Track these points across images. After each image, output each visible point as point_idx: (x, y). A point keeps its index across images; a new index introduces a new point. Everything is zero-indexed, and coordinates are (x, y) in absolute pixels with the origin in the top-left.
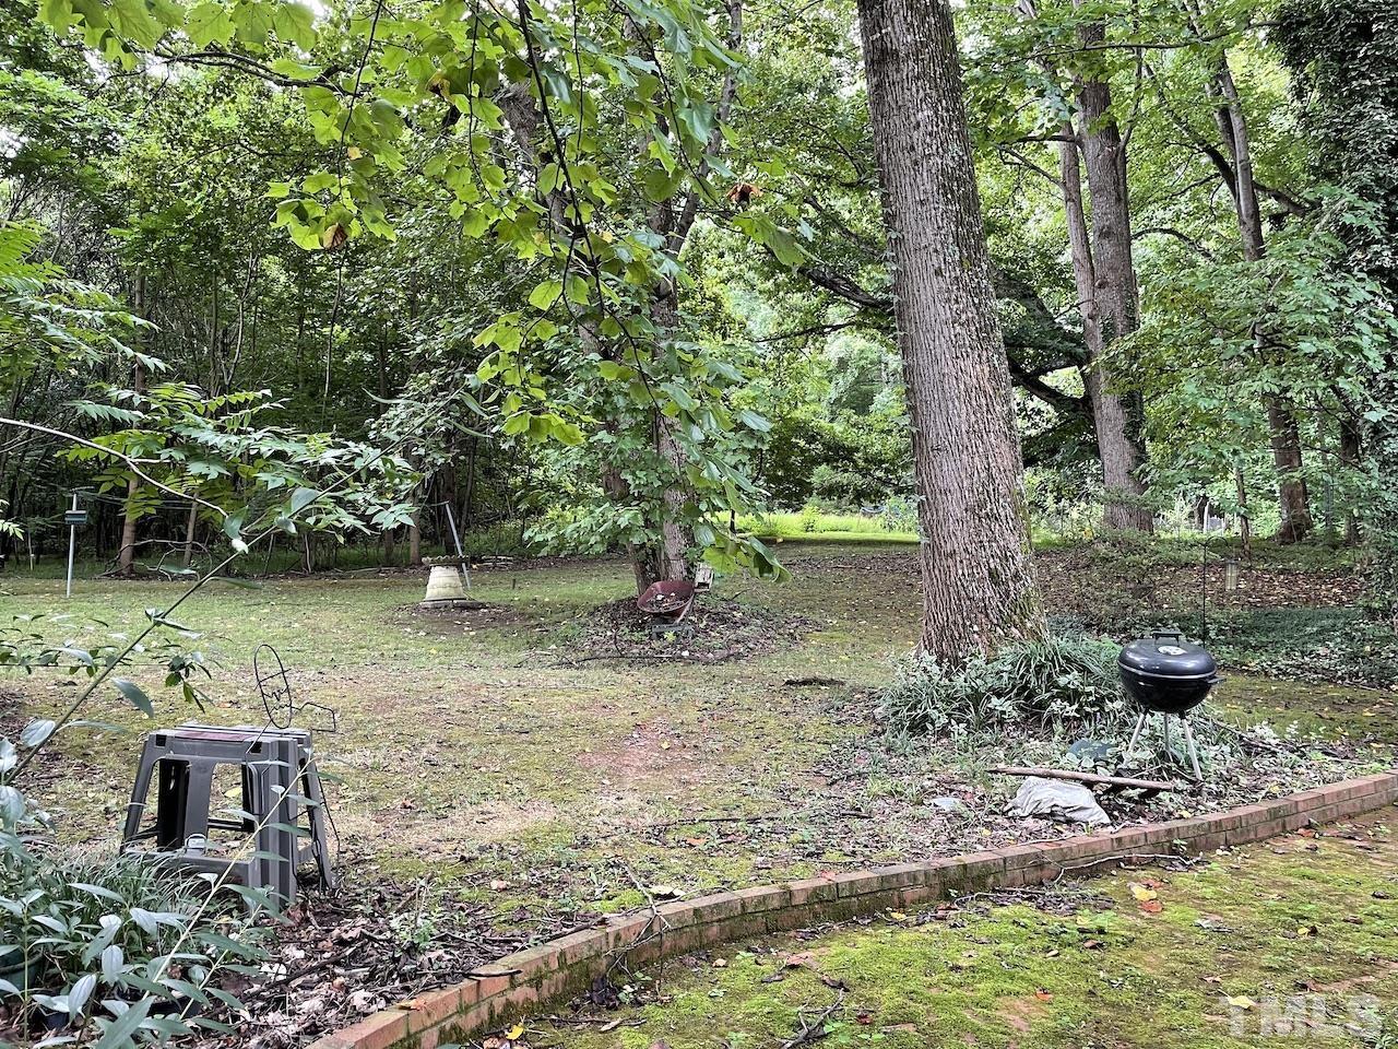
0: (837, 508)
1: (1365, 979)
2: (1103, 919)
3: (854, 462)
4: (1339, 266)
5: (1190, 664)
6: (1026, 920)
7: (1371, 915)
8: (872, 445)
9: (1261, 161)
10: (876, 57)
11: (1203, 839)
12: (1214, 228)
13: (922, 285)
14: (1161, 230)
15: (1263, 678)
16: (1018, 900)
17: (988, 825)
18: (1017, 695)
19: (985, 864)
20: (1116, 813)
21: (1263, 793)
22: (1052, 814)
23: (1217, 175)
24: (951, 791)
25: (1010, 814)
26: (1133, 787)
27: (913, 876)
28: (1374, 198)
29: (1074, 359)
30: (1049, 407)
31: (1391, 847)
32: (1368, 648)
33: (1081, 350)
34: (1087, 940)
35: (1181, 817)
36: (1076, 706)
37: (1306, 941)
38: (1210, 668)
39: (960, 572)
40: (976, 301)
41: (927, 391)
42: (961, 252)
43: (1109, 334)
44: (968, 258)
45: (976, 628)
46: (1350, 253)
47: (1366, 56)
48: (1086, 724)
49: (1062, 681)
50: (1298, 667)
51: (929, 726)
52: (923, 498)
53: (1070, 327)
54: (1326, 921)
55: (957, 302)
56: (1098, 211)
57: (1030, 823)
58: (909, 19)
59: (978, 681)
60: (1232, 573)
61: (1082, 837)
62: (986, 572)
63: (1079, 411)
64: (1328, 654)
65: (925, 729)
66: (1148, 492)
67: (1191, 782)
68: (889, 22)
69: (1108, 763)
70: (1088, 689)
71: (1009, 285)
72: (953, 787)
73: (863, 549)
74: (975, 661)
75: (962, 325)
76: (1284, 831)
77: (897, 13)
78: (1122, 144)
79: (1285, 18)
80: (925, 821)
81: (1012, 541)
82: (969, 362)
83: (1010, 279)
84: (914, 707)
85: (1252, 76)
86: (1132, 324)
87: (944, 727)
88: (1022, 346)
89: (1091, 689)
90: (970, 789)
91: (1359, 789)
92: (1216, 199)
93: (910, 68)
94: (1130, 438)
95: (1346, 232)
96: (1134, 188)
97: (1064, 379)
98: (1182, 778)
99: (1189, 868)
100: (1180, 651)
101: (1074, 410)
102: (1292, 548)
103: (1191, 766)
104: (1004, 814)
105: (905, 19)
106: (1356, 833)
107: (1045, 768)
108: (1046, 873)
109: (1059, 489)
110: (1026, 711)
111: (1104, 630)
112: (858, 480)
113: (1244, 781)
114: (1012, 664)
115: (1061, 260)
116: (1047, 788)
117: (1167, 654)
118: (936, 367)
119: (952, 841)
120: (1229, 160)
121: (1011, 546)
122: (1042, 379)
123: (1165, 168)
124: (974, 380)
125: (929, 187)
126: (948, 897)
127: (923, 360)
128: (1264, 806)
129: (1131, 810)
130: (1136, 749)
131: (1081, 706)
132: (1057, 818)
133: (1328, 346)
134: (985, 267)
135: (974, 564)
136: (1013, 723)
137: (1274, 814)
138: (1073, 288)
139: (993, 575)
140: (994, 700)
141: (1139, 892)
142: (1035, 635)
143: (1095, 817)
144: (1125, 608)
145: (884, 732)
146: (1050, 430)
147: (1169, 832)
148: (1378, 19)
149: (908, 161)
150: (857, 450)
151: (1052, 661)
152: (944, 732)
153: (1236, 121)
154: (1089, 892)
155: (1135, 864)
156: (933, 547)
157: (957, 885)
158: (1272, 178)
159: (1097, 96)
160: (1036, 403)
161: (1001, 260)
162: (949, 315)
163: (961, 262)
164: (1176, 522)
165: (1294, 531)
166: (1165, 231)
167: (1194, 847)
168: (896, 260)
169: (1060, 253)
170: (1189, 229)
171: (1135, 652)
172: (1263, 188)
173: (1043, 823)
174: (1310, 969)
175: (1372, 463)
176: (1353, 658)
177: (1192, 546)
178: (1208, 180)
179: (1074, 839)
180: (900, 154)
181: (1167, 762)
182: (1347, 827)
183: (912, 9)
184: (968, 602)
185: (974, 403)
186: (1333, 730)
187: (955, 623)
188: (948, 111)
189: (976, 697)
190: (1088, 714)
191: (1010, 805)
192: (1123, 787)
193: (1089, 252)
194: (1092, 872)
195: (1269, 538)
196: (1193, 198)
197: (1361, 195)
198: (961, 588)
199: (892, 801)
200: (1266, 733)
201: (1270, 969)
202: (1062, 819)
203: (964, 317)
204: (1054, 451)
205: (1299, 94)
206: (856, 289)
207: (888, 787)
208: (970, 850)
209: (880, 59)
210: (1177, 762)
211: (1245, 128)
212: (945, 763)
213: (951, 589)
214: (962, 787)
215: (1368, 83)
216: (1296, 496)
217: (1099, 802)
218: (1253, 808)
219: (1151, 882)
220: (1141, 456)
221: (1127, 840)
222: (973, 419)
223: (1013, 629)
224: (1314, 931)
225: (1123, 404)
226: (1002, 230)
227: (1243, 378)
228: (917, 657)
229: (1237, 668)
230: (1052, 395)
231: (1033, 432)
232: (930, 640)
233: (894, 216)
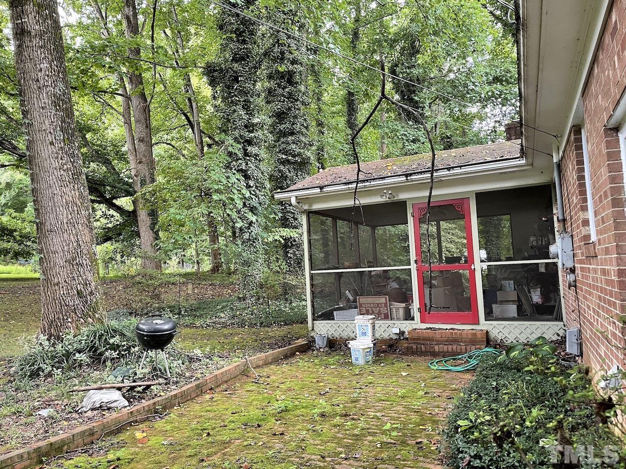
0: (4, 261)
1: (226, 450)
2: (120, 453)
3: (14, 237)
4: (228, 167)
5: (166, 327)
6: (82, 464)
7: (230, 422)
8: (25, 228)
9: (203, 122)
10: (18, 32)
11: (169, 404)
12: (186, 145)
13: (42, 148)
14: (166, 143)
15: (201, 329)
16: (80, 454)
17: (67, 419)
18: (90, 351)
19: (62, 440)
20: (132, 400)
21: (194, 378)
22: (101, 407)
23: (187, 125)
24: (49, 405)
25: (79, 411)
26: (140, 386)
27: (21, 456)
28: (239, 143)
29: (129, 194)
30: (118, 214)
31: (240, 392)
32: (238, 313)
33: (131, 189)
34: (111, 465)
35: (160, 396)
36: (118, 352)
37: (205, 440)
38: (174, 328)
39: (62, 292)
40: (72, 160)
41: (45, 202)
42: (64, 136)
43: (143, 183)
44: (68, 139)
45: (70, 320)
46: (232, 162)
47: (236, 89)
48: (122, 360)
49: (111, 341)
50: (214, 323)
51: (41, 373)
52: (42, 256)
53: (126, 179)
54: (213, 429)
55: (62, 159)
56: (139, 130)
57: (90, 414)
58: (37, 18)
59: (69, 347)
60: (190, 286)
61: (114, 415)
62: (76, 292)
63: (131, 216)
64: (224, 316)
65: (38, 375)
66: (158, 253)
67: (166, 379)
68: (26, 17)
69: (130, 377)
70: (123, 344)
71: (98, 157)
72: (51, 403)
73: (18, 283)
74: (68, 337)
75: (64, 171)
76: (202, 392)
77: (31, 13)
78: (148, 103)
79: (209, 67)
80: (32, 424)
81: (90, 277)
82: (68, 189)
83: (98, 153)
84: (33, 365)
85: (200, 88)
86: (153, 180)
87: (50, 372)
88: (104, 185)
89: (125, 343)
90: (60, 402)
91: (229, 370)
92: (187, 134)
93: (36, 41)
94: (152, 230)
95: (230, 154)
96: (154, 124)
97: (125, 202)
98: (163, 377)
99: (162, 418)
100: (162, 322)
101: (129, 216)
102: (215, 275)
103: (166, 372)
104: (76, 412)
105: (35, 17)
106: (228, 388)
107: (98, 385)
108: (95, 437)
109: (123, 252)
110: (93, 358)
111: (138, 315)
112: (16, 247)
113: (187, 374)
114: (87, 336)
115: (123, 149)
116: (98, 394)
117: (157, 324)
118: (50, 190)
119: (46, 432)
120: (192, 120)
121: (89, 279)
122: (114, 201)
123: (167, 117)
124: (71, 198)
125: (46, 101)
126: (41, 462)
127: (43, 185)
128: (194, 384)
129: (139, 397)
130: (143, 368)
131: (120, 352)
132: (102, 408)
133: (223, 197)
134: (77, 145)
135: (69, 288)
136: (86, 365)
137: (198, 386)
138: (128, 162)
139: (79, 293)
140: (77, 355)
141: (139, 435)
142: (100, 321)
143: (122, 404)
144: (147, 304)
145: (15, 380)
146: (117, 225)
147: (154, 403)
148: (241, 76)
149: (35, 86)
150: (15, 231)
151: (107, 332)
152: (50, 375)
153: (194, 104)
154: (115, 441)
155: (139, 422)
156: (47, 280)
157: (47, 454)
158: (207, 130)
159: (137, 79)
160: (112, 212)
161: (94, 145)
162: (57, 165)
163: (64, 140)
164: (172, 267)
165: (216, 269)
166: (168, 144)
167: (165, 408)
168: (28, 134)
169: (122, 146)
170: (177, 144)
171: (143, 324)
172: (204, 133)
173: (95, 412)
174: (206, 452)
175: (239, 242)
176: (233, 317)
177: (175, 276)
178: (184, 125)
179: (110, 416)
180: (31, 82)
181: (156, 372)
182: (224, 386)
183: (39, 14)
184: (66, 307)
185: (70, 209)
186: (223, 347)
187: (58, 318)
188: (57, 67)
189: (68, 355)
190: (123, 355)
191: (80, 407)
192: (135, 387)
193: (135, 147)
194: (119, 431)
195: (207, 272)
196: (179, 132)
197: (235, 141)
198: (62, 301)
199: (15, 417)
200: (198, 352)
201: (190, 456)
202: (105, 408)
203: (65, 167)
204: (120, 234)
205: (214, 98)
206: (15, 148)
207: (13, 410)
208: (55, 434)
209: (21, 33)
210: (161, 371)
211: (197, 108)
212: (49, 391)
213: (57, 301)
214: (56, 402)
215: (237, 98)
216: (216, 254)
217: (124, 396)
218: (189, 386)
219: (145, 429)
220: (157, 237)
221: (135, 412)
222: (70, 217)
223: (89, 319)
224: (208, 434)
225: (149, 215)
226: (95, 131)
227: (195, 207)
228: (37, 338)
229: (191, 326)
230: (119, 209)
231: (110, 225)
232: (44, 328)
233: (27, 112)
